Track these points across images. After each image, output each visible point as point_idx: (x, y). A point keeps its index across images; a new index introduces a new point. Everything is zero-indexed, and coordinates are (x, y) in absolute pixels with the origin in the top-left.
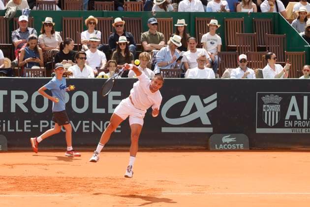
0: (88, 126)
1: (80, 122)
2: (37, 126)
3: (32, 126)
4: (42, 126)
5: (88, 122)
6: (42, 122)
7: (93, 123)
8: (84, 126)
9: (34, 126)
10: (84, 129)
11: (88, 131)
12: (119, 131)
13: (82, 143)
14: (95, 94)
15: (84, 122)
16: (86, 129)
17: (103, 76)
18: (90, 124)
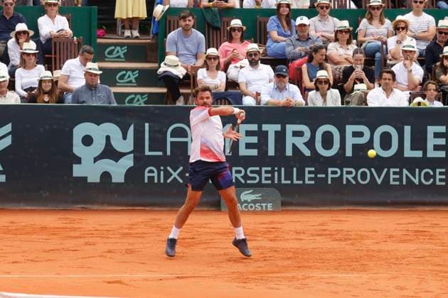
0: (398, 176)
1: (386, 170)
2: (324, 176)
3: (316, 176)
4: (330, 176)
5: (398, 170)
6: (330, 170)
7: (405, 172)
8: (392, 176)
9: (319, 176)
10: (391, 180)
11: (398, 183)
12: (444, 183)
13: (389, 201)
14: (407, 129)
15: (392, 170)
16: (395, 180)
17: (419, 104)
18: (400, 173)
